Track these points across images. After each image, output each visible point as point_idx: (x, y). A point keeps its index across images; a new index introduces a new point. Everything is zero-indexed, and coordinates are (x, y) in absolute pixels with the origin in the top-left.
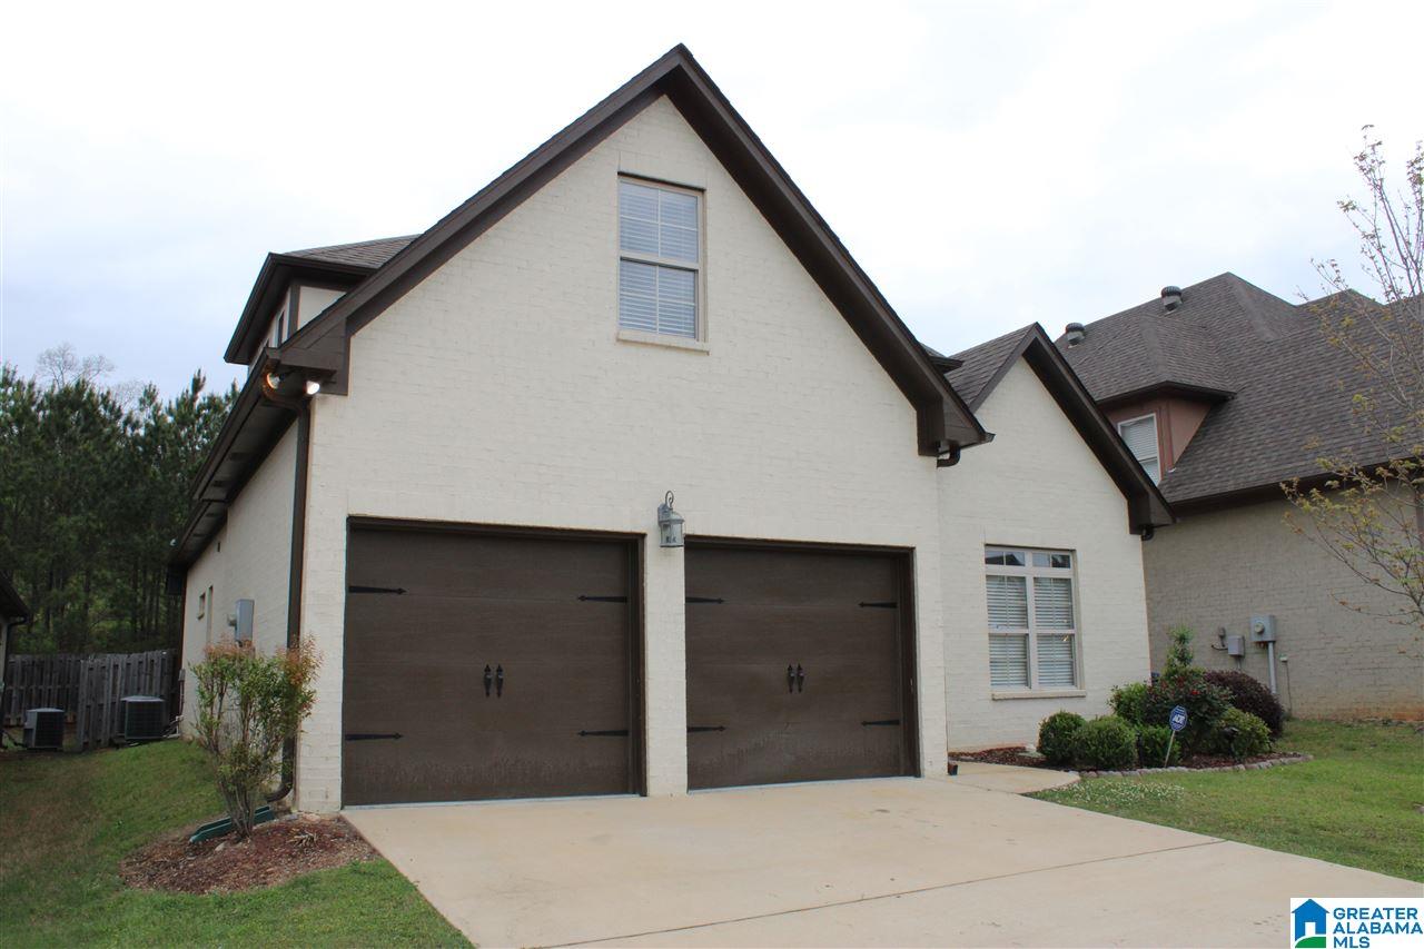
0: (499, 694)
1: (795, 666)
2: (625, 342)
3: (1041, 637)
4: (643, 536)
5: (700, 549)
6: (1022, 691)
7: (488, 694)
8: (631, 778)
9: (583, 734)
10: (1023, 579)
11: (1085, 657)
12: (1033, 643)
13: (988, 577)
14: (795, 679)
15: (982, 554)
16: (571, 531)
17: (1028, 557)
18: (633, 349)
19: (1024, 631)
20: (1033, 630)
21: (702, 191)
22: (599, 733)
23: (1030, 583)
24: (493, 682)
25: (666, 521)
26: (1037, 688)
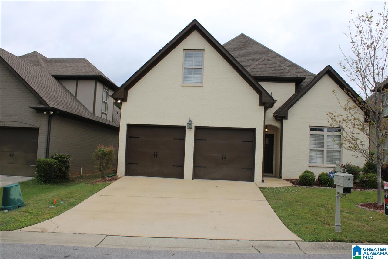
0: (157, 157)
1: (224, 155)
2: (183, 86)
3: (328, 151)
4: (185, 126)
5: (198, 129)
6: (321, 165)
7: (154, 157)
8: (181, 175)
9: (173, 166)
10: (323, 135)
11: (343, 157)
12: (325, 152)
13: (311, 135)
14: (224, 158)
15: (309, 129)
16: (170, 126)
17: (326, 130)
18: (185, 87)
19: (323, 149)
20: (325, 149)
21: (204, 50)
22: (177, 166)
23: (326, 137)
24: (156, 155)
25: (190, 124)
26: (325, 165)
